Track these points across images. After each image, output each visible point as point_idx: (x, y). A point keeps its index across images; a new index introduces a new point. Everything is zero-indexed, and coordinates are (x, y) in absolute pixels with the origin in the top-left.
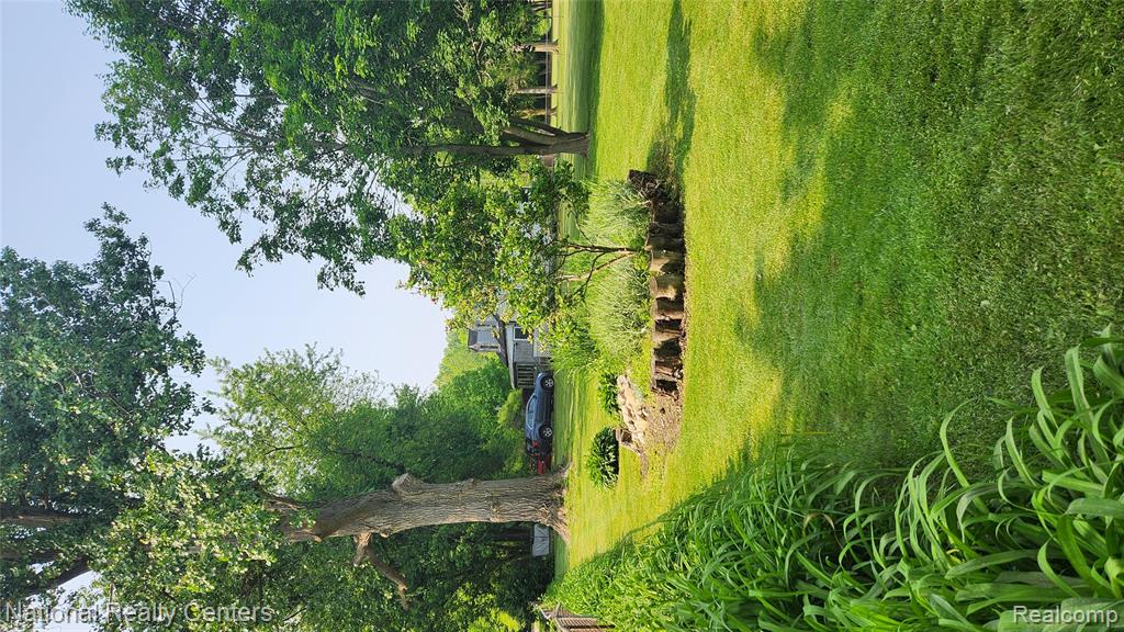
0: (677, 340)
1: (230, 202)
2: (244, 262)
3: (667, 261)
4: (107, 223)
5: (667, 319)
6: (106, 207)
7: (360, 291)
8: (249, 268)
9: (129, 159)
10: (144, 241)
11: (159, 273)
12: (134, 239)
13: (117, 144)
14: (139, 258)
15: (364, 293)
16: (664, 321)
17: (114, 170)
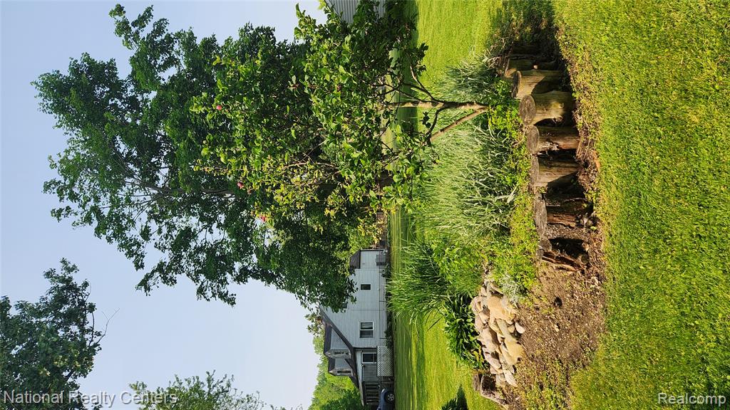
0: (574, 176)
1: (140, 239)
2: (144, 284)
3: (541, 78)
4: (60, 272)
5: (555, 148)
6: (64, 262)
7: (231, 301)
8: (148, 289)
9: (68, 208)
10: (86, 284)
11: (92, 308)
12: (79, 284)
13: (61, 199)
14: (80, 298)
15: (234, 303)
16: (550, 151)
17: (56, 218)
